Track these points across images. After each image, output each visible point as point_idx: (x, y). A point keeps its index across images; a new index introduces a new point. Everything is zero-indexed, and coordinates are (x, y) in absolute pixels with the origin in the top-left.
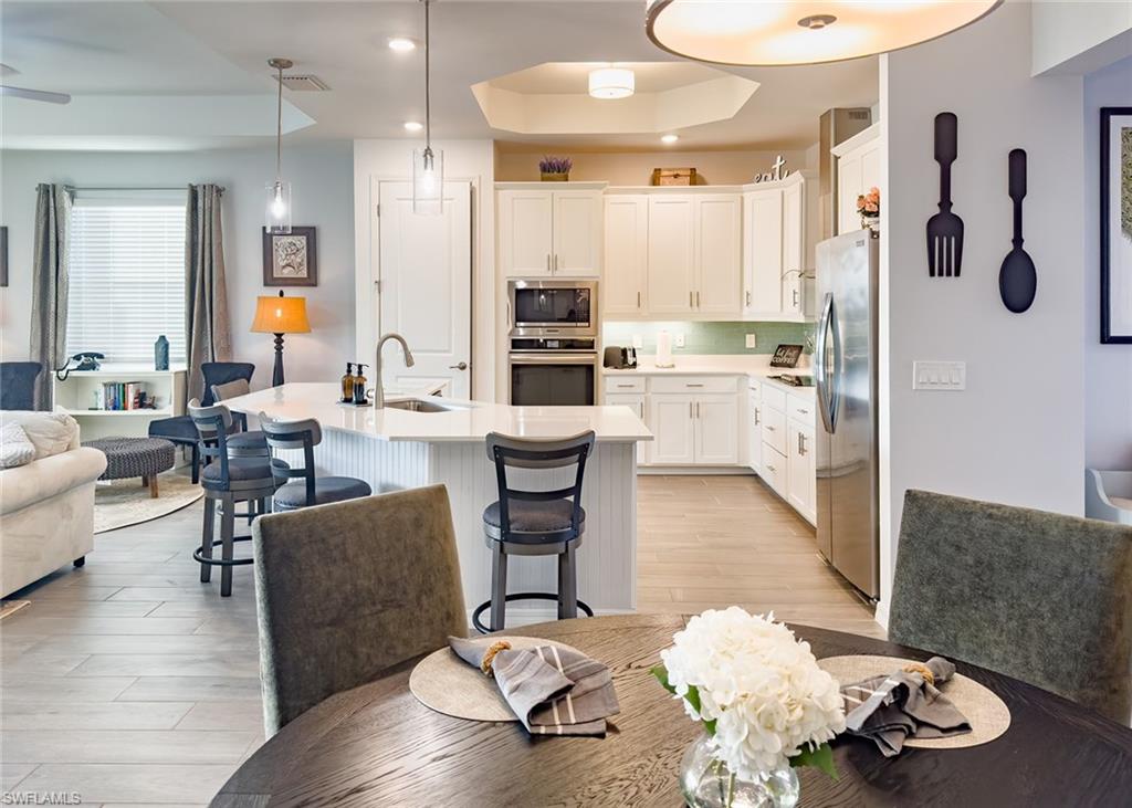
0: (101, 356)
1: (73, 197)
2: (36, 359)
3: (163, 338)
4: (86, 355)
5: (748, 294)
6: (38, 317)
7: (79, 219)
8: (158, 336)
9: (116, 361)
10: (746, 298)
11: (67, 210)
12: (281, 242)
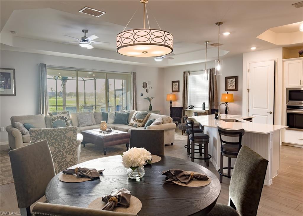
0: (194, 106)
1: (189, 74)
2: (183, 106)
3: (204, 103)
4: (191, 106)
6: (183, 98)
7: (190, 78)
8: (203, 103)
9: (197, 107)
11: (188, 76)
12: (229, 80)
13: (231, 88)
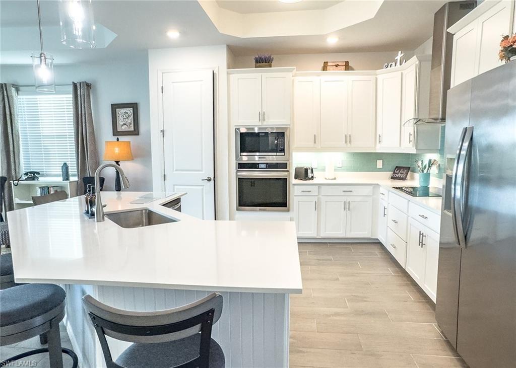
0: (38, 173)
1: (17, 90)
2: (5, 175)
3: (65, 164)
4: (31, 173)
5: (380, 136)
7: (22, 101)
8: (63, 163)
9: (47, 175)
10: (378, 139)
11: (15, 98)
12: (120, 112)
13: (124, 128)
